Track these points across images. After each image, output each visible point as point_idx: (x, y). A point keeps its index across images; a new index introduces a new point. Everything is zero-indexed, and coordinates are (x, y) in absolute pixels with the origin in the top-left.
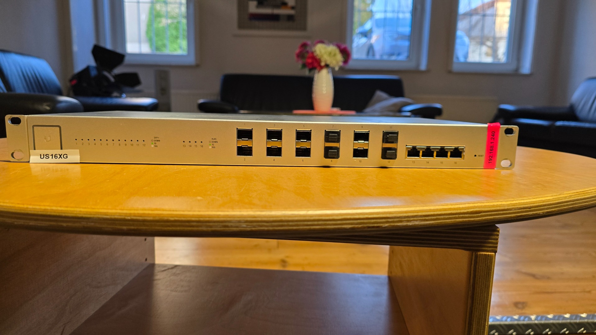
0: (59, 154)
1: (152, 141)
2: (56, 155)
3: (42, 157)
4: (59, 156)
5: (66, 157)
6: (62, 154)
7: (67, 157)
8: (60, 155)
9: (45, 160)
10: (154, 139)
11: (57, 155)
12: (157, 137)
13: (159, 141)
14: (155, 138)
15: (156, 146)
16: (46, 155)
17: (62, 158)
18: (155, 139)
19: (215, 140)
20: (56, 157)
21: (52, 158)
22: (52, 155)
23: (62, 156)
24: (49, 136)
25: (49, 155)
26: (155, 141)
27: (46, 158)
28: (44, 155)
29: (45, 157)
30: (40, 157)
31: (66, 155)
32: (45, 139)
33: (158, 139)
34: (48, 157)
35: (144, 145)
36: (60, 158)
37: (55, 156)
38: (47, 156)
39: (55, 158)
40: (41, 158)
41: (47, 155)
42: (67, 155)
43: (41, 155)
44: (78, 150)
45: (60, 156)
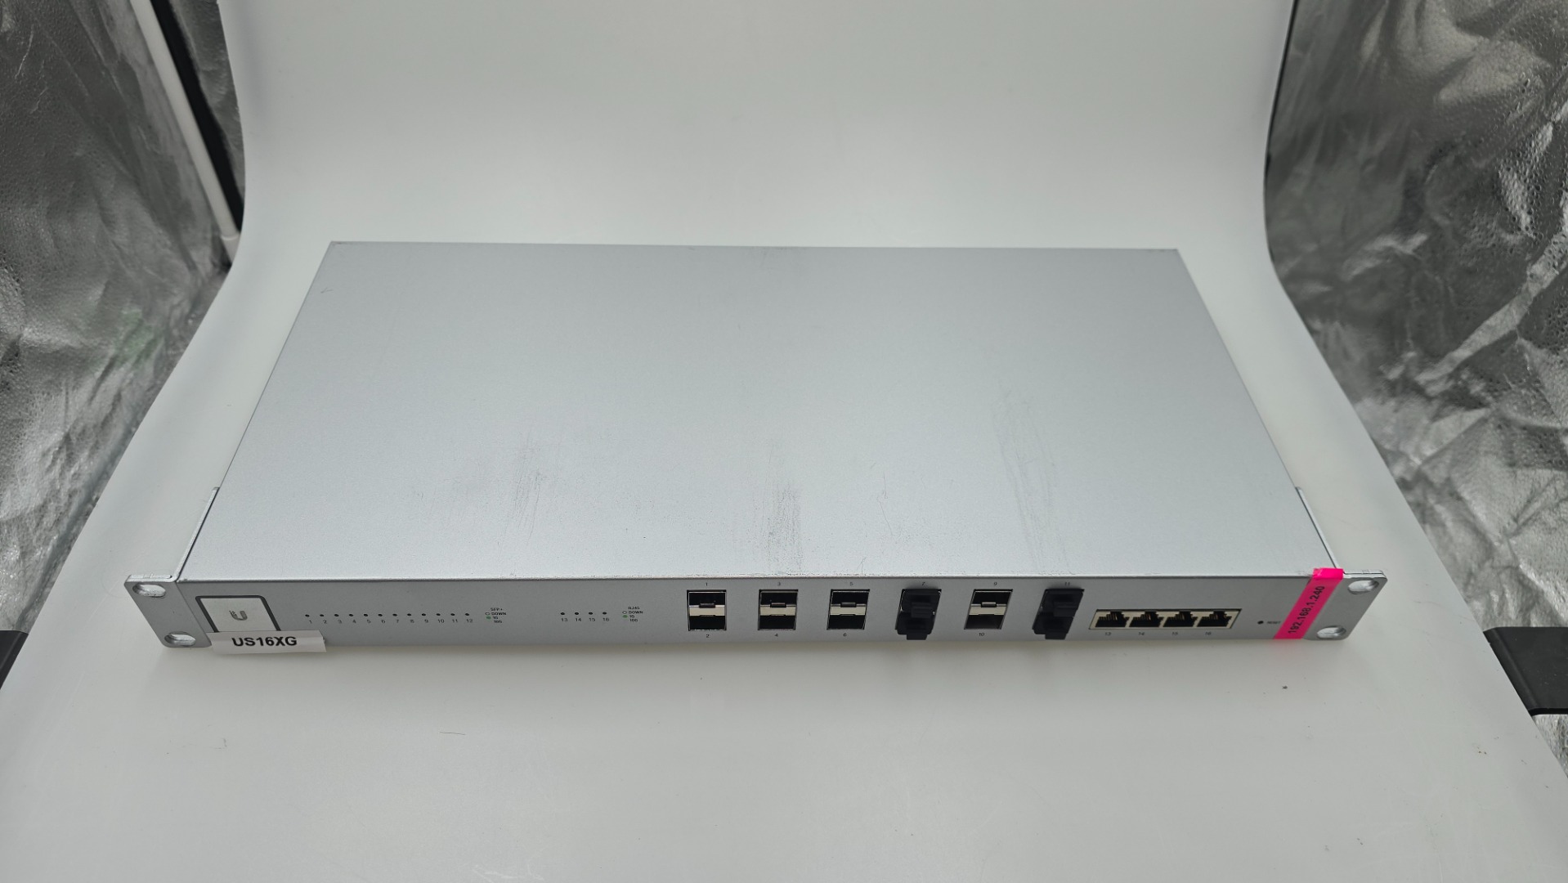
3: (238, 642)
4: (276, 641)
5: (293, 643)
6: (282, 638)
7: (295, 643)
11: (271, 639)
16: (246, 639)
17: (283, 645)
20: (270, 643)
21: (262, 644)
23: (283, 641)
24: (241, 612)
27: (247, 644)
28: (241, 639)
29: (245, 642)
30: (233, 642)
31: (291, 640)
32: (234, 616)
34: (251, 643)
36: (280, 645)
37: (267, 641)
39: (267, 643)
40: (235, 644)
41: (249, 640)
42: (293, 639)
43: (234, 640)
44: (318, 632)
45: (280, 641)
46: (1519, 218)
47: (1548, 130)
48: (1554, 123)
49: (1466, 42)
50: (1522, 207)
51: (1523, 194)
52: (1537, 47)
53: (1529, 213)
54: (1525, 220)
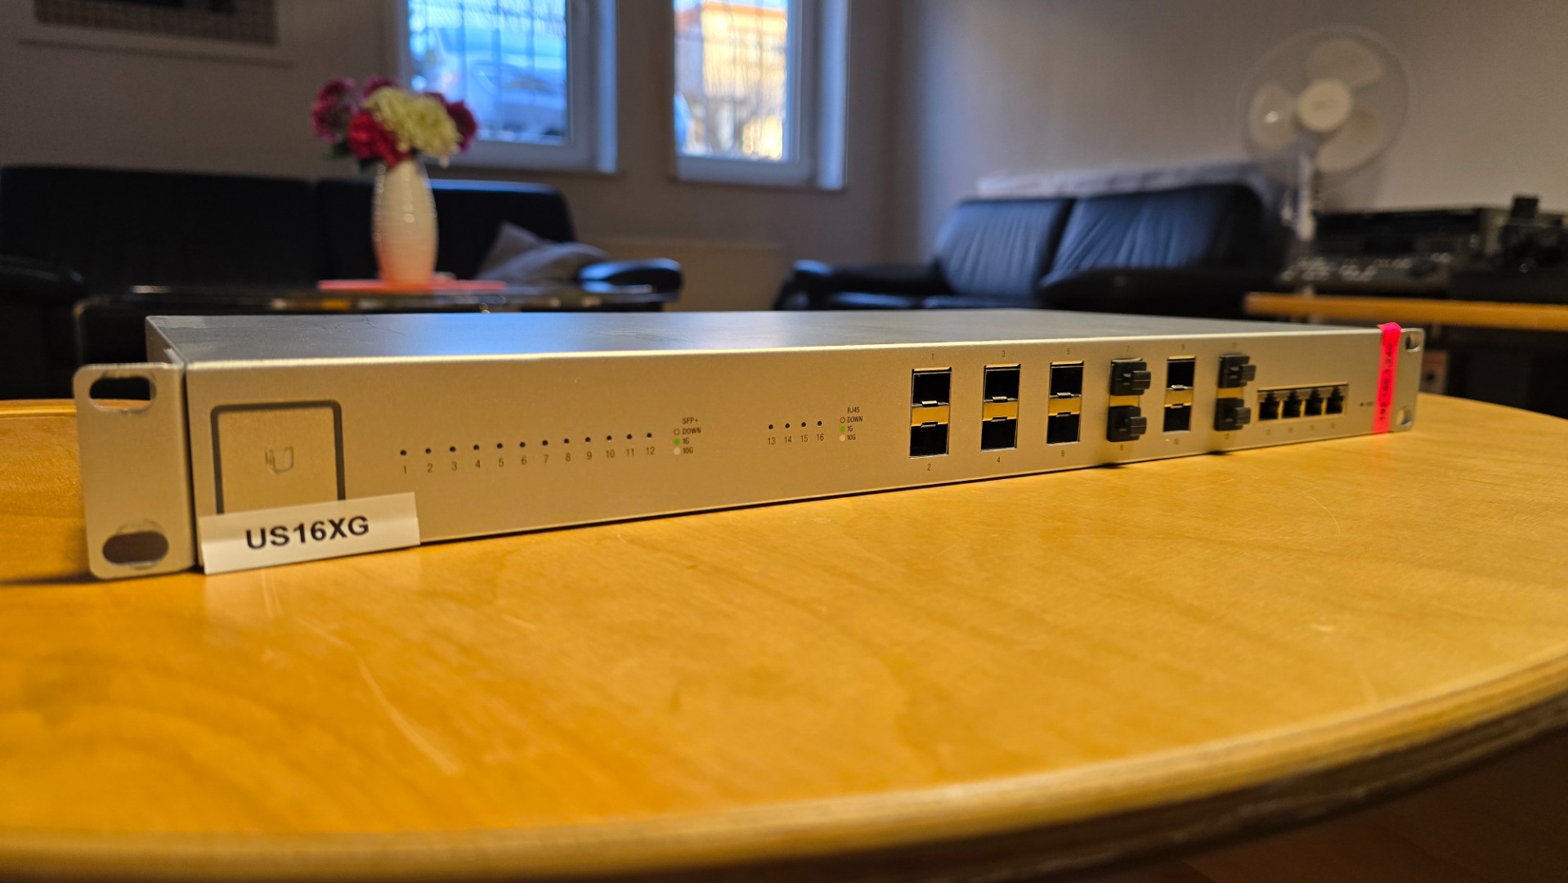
0: (332, 522)
1: (676, 432)
2: (318, 526)
3: (257, 541)
4: (330, 530)
5: (362, 530)
6: (341, 521)
7: (366, 528)
8: (337, 521)
9: (271, 554)
10: (681, 426)
11: (322, 523)
12: (692, 420)
13: (699, 430)
14: (686, 421)
15: (686, 451)
16: (273, 533)
17: (343, 535)
18: (687, 426)
19: (855, 415)
20: (319, 535)
21: (303, 539)
22: (301, 528)
23: (345, 528)
24: (286, 449)
25: (284, 529)
26: (685, 431)
27: (274, 543)
28: (263, 532)
29: (269, 538)
30: (245, 541)
31: (360, 522)
32: (271, 461)
33: (693, 425)
34: (281, 540)
35: (651, 451)
36: (338, 536)
37: (313, 531)
38: (278, 534)
39: (314, 536)
40: (250, 544)
41: (279, 532)
42: (364, 519)
43: (249, 535)
44: (411, 495)
45: (337, 528)
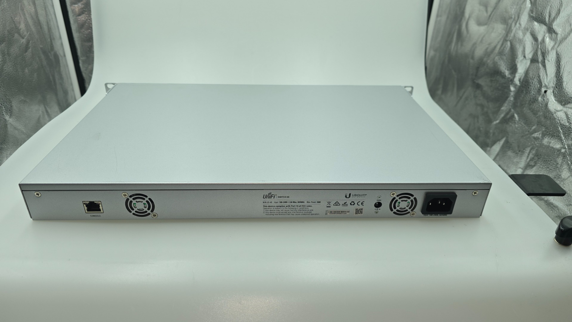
46: (505, 72)
47: (509, 43)
48: (510, 41)
49: (482, 29)
50: (505, 69)
51: (505, 65)
52: (501, 23)
53: (508, 70)
54: (507, 73)
